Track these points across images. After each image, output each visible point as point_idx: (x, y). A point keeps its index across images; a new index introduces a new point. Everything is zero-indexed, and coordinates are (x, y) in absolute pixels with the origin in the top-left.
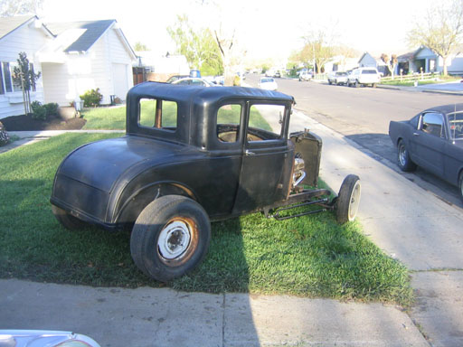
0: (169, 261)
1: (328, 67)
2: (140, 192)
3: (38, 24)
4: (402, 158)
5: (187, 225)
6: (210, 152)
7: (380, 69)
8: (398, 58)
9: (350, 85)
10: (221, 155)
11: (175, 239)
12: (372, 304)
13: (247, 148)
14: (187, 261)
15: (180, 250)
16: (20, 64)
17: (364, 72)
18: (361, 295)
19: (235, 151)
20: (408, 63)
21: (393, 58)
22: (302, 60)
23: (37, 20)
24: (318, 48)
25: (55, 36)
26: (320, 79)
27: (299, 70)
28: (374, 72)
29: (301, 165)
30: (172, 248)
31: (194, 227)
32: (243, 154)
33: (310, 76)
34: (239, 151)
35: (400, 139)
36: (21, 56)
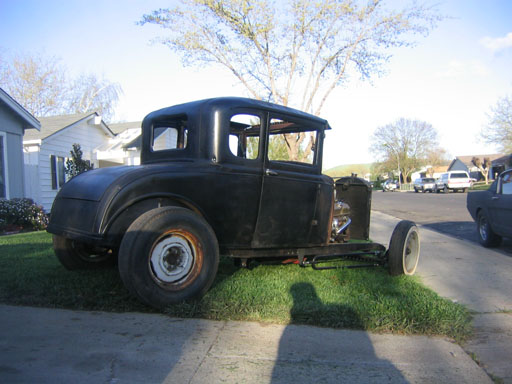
0: (166, 284)
1: (416, 177)
2: (135, 203)
3: (97, 121)
4: (482, 232)
5: (189, 244)
6: (222, 166)
7: (473, 175)
8: (493, 162)
9: (438, 191)
10: (235, 171)
11: (174, 257)
12: (414, 336)
13: (267, 167)
14: (188, 286)
15: (179, 273)
16: (73, 155)
17: (453, 176)
18: (401, 327)
19: (253, 169)
20: (504, 167)
21: (485, 161)
22: (386, 171)
23: (96, 118)
24: (403, 157)
25: (116, 135)
26: (405, 188)
27: (383, 182)
28: (464, 176)
29: (346, 210)
30: (169, 269)
31: (197, 246)
32: (262, 173)
33: (395, 186)
34: (258, 169)
35: (479, 209)
36: (75, 147)
